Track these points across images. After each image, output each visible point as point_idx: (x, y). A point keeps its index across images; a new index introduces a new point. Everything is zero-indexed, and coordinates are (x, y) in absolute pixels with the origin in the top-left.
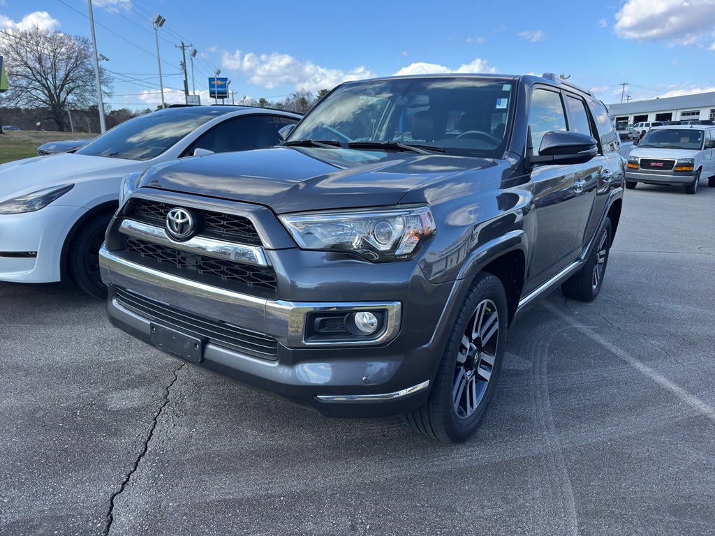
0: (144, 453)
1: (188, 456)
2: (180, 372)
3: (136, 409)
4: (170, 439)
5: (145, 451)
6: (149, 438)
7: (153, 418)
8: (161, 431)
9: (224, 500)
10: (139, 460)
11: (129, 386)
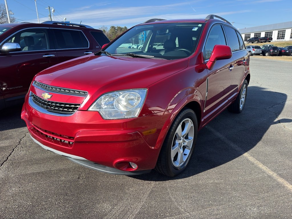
0: (6, 160)
1: (23, 160)
2: (27, 133)
3: (6, 147)
4: (17, 155)
5: (7, 160)
6: (10, 155)
7: (12, 149)
8: (15, 153)
9: (33, 173)
10: (4, 162)
11: (5, 139)
